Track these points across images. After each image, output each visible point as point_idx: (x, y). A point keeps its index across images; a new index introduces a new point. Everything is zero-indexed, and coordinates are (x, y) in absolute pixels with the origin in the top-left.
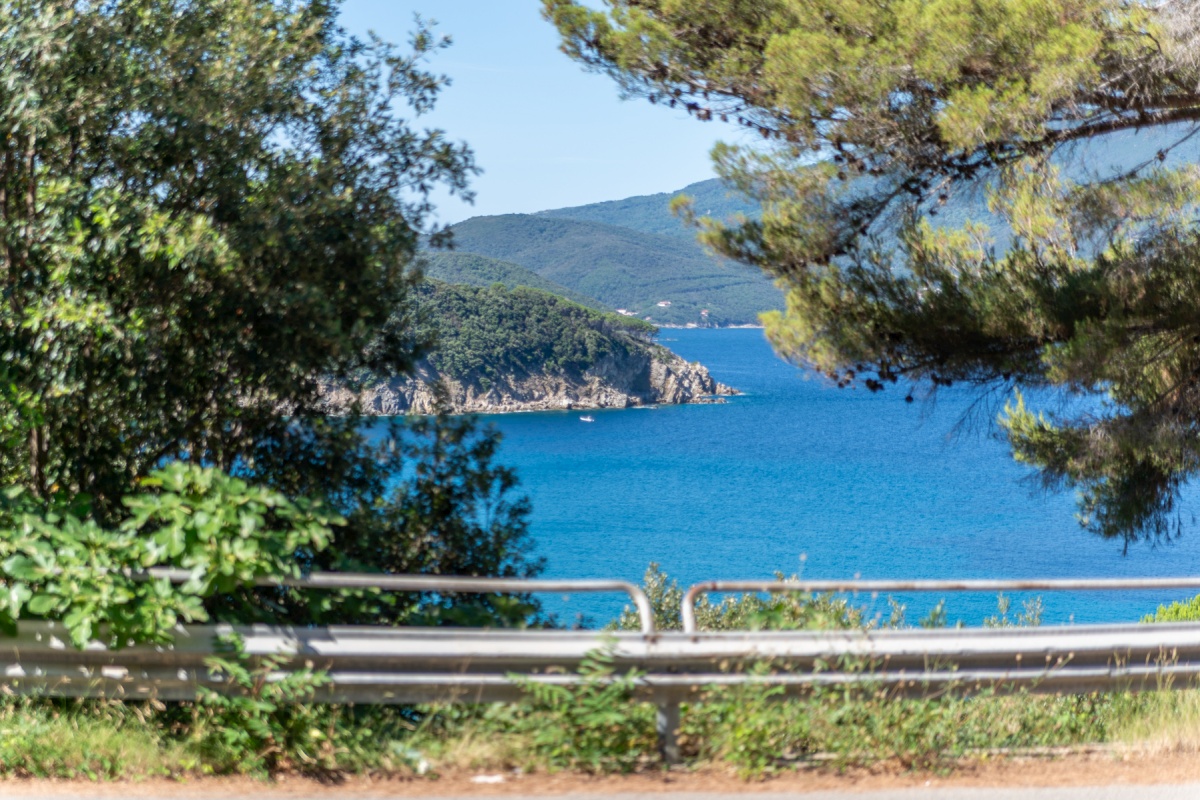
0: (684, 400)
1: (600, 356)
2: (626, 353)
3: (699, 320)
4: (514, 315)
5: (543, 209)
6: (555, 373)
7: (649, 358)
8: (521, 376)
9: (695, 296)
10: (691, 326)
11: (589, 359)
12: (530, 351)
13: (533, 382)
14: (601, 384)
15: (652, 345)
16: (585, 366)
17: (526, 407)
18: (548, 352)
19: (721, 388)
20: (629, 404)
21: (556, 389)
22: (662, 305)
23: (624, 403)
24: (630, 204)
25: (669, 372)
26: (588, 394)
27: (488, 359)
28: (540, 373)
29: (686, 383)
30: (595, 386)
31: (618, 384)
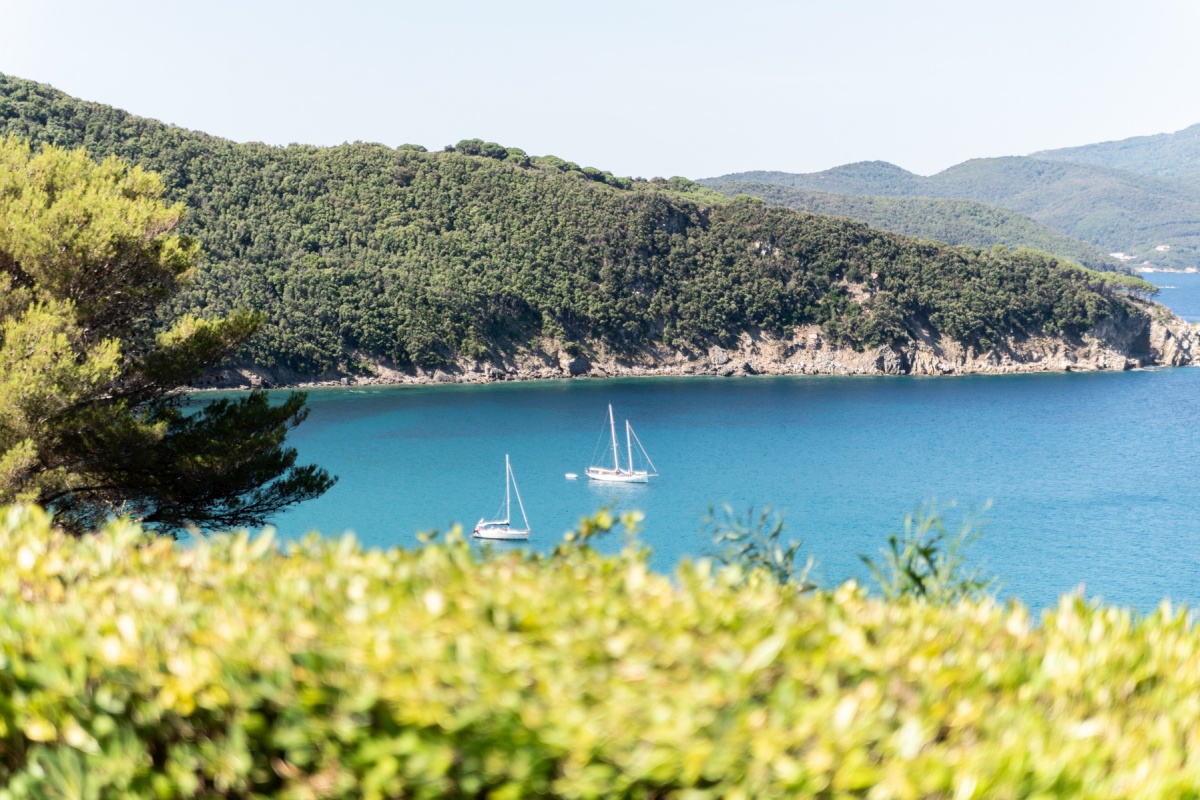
0: (1183, 363)
1: (1100, 318)
2: (1126, 315)
4: (1015, 277)
5: (1041, 149)
6: (1054, 335)
7: (1149, 320)
8: (1021, 337)
9: (1195, 240)
10: (1190, 270)
11: (1089, 321)
12: (1030, 313)
13: (1032, 344)
14: (1100, 346)
15: (1152, 304)
16: (1084, 328)
17: (1025, 368)
18: (1048, 313)
20: (1128, 367)
21: (1055, 350)
22: (1160, 248)
23: (1123, 365)
24: (1129, 144)
25: (1169, 335)
26: (1087, 356)
27: (988, 321)
28: (1040, 334)
29: (1185, 345)
30: (1094, 348)
31: (1117, 346)
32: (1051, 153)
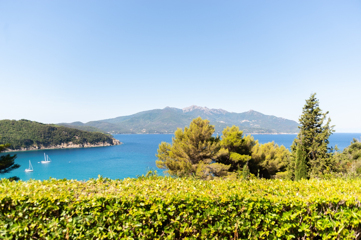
0: (117, 144)
1: (107, 140)
2: (110, 139)
3: (118, 133)
4: (97, 135)
5: (99, 120)
6: (101, 142)
7: (113, 140)
8: (97, 142)
9: (117, 130)
10: (117, 134)
12: (98, 139)
13: (99, 143)
15: (113, 138)
16: (105, 141)
17: (98, 146)
18: (101, 139)
19: (121, 143)
20: (110, 145)
21: (102, 144)
22: (113, 131)
24: (109, 120)
25: (115, 141)
26: (105, 144)
27: (93, 140)
28: (100, 142)
29: (117, 142)
30: (106, 143)
31: (109, 143)
32: (100, 120)
